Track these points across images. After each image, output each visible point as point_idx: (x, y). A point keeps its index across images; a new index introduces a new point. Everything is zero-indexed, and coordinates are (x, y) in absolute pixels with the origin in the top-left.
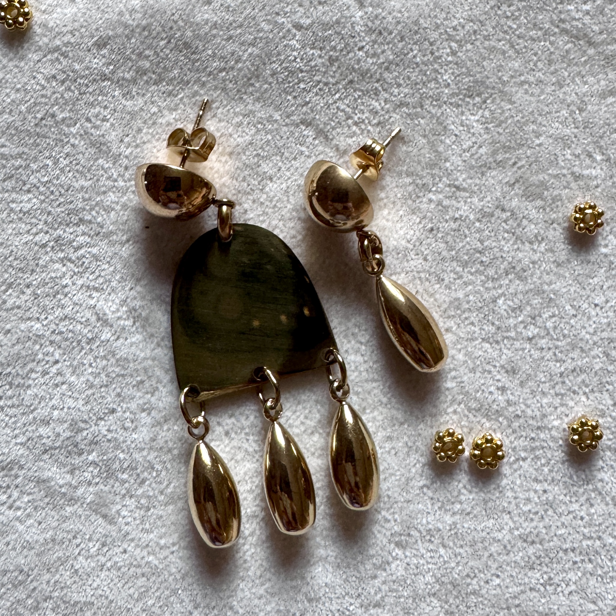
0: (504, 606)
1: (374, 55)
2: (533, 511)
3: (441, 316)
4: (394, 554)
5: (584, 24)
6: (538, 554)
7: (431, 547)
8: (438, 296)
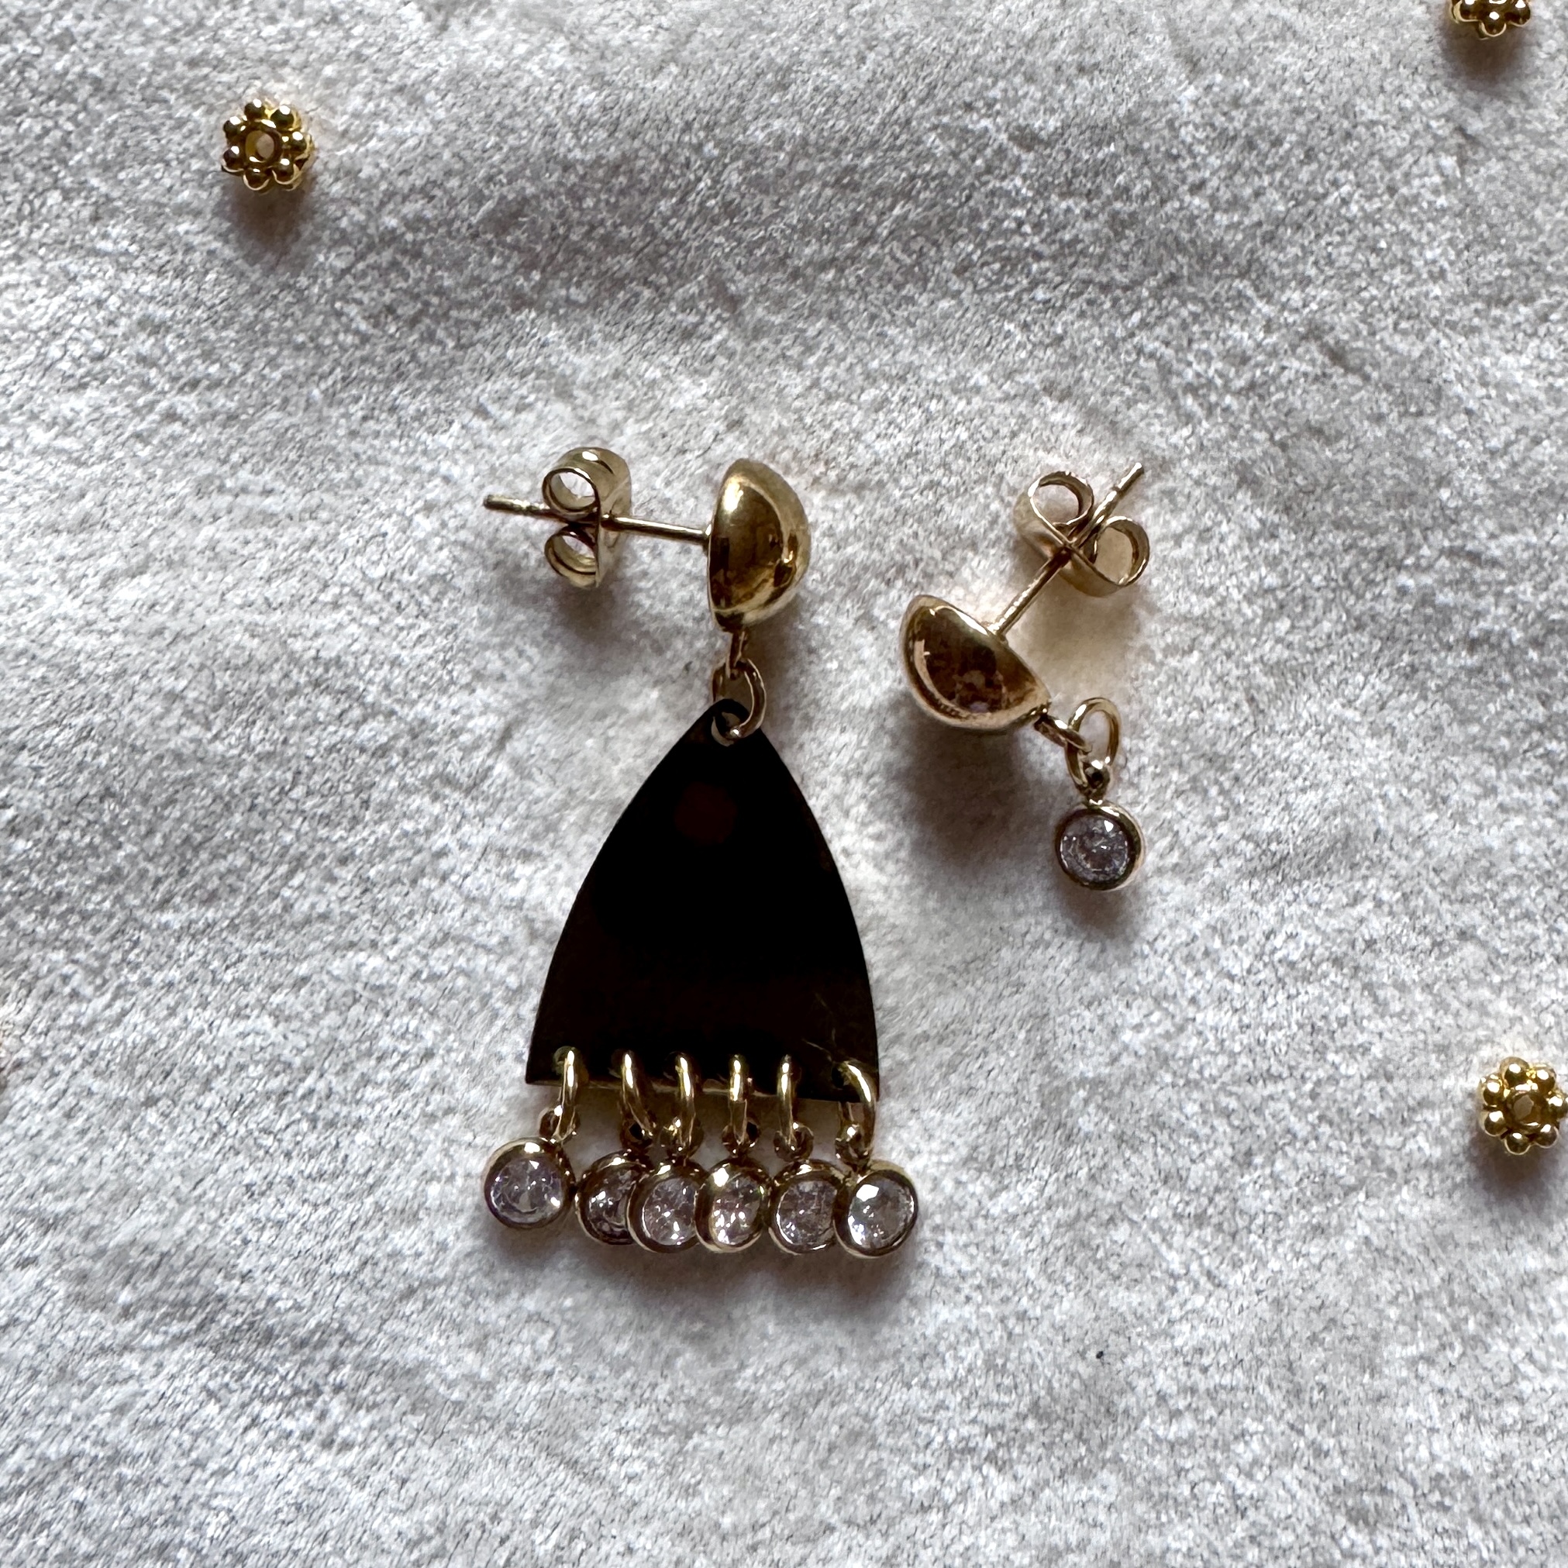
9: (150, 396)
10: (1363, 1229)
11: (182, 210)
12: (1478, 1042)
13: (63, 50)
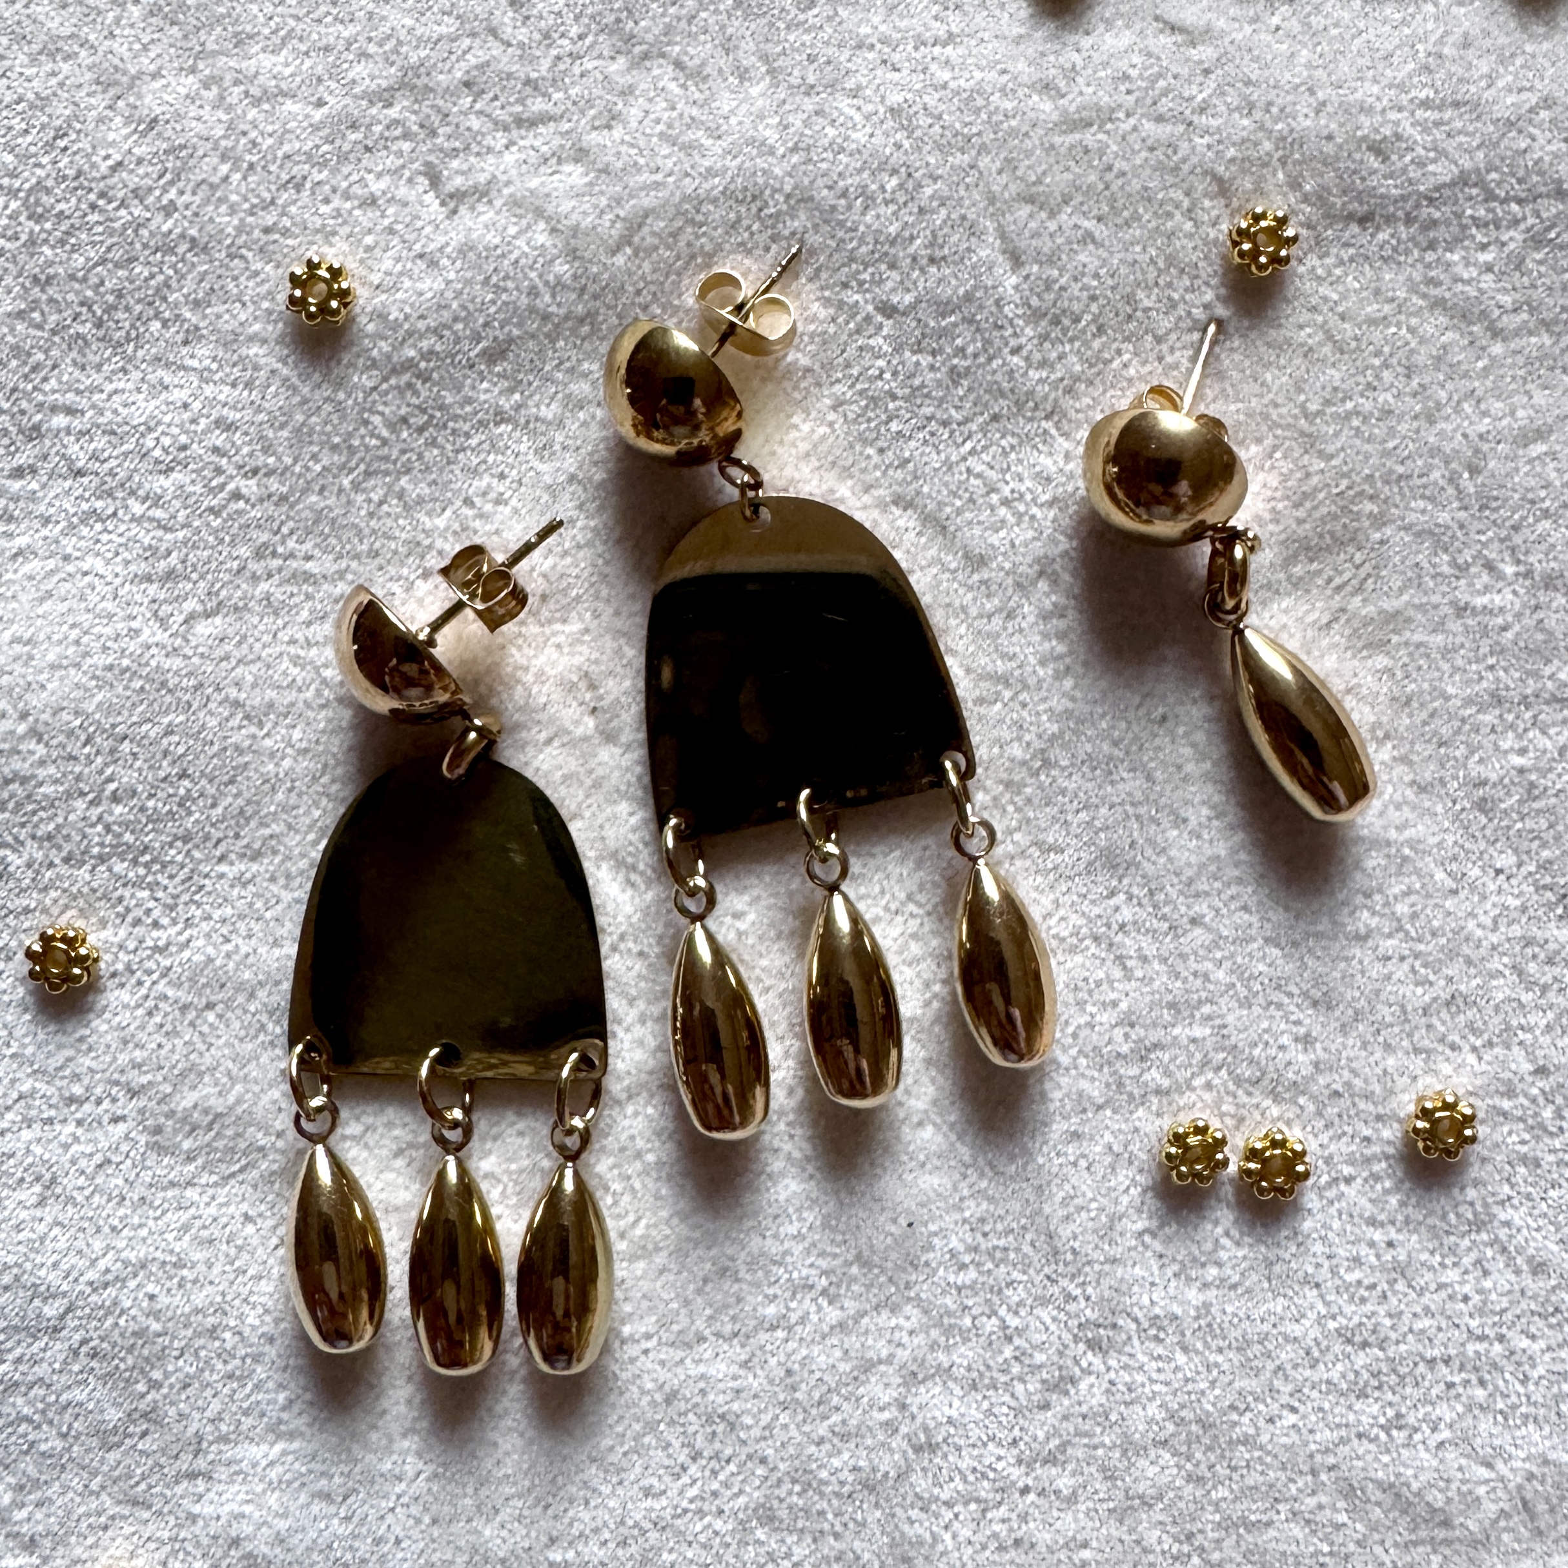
0: (1305, 1469)
1: (1043, 364)
2: (1366, 1282)
3: (1181, 892)
4: (1084, 1364)
5: (1482, 292)
6: (1375, 1368)
7: (1160, 1350)
8: (1173, 853)
9: (222, 479)
10: (1108, 1137)
11: (251, 339)
12: (1200, 1002)
13: (168, 215)
